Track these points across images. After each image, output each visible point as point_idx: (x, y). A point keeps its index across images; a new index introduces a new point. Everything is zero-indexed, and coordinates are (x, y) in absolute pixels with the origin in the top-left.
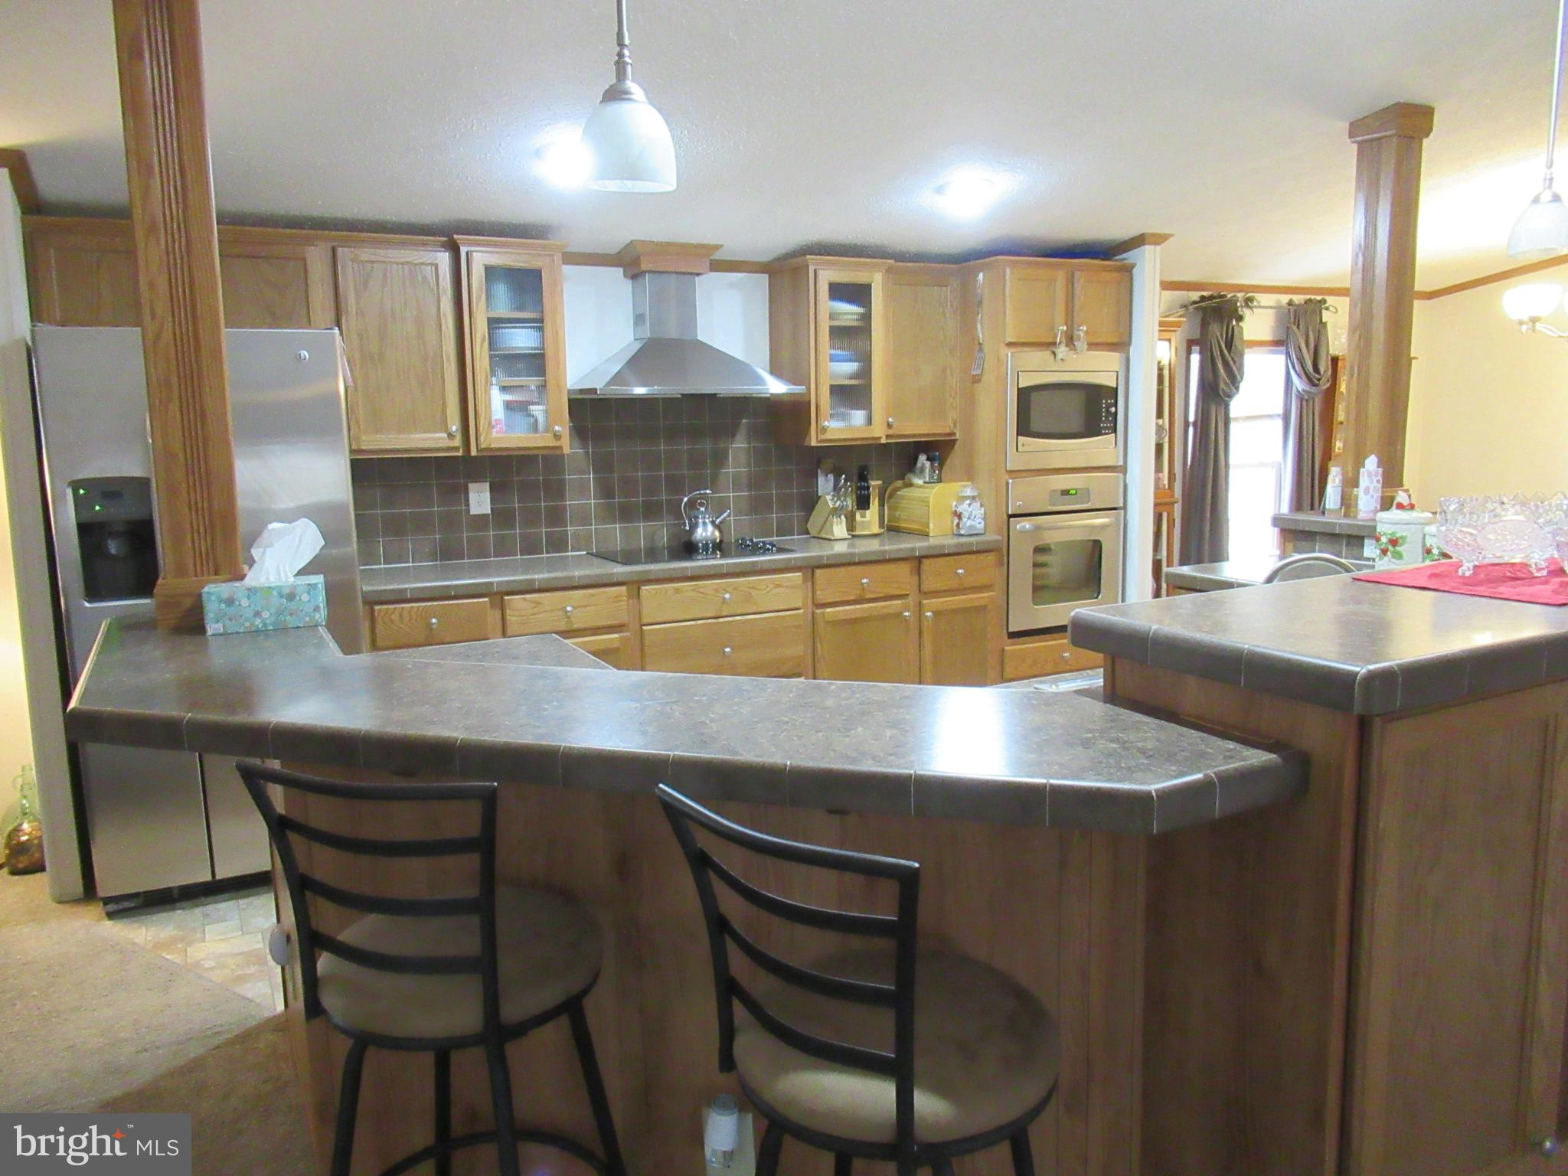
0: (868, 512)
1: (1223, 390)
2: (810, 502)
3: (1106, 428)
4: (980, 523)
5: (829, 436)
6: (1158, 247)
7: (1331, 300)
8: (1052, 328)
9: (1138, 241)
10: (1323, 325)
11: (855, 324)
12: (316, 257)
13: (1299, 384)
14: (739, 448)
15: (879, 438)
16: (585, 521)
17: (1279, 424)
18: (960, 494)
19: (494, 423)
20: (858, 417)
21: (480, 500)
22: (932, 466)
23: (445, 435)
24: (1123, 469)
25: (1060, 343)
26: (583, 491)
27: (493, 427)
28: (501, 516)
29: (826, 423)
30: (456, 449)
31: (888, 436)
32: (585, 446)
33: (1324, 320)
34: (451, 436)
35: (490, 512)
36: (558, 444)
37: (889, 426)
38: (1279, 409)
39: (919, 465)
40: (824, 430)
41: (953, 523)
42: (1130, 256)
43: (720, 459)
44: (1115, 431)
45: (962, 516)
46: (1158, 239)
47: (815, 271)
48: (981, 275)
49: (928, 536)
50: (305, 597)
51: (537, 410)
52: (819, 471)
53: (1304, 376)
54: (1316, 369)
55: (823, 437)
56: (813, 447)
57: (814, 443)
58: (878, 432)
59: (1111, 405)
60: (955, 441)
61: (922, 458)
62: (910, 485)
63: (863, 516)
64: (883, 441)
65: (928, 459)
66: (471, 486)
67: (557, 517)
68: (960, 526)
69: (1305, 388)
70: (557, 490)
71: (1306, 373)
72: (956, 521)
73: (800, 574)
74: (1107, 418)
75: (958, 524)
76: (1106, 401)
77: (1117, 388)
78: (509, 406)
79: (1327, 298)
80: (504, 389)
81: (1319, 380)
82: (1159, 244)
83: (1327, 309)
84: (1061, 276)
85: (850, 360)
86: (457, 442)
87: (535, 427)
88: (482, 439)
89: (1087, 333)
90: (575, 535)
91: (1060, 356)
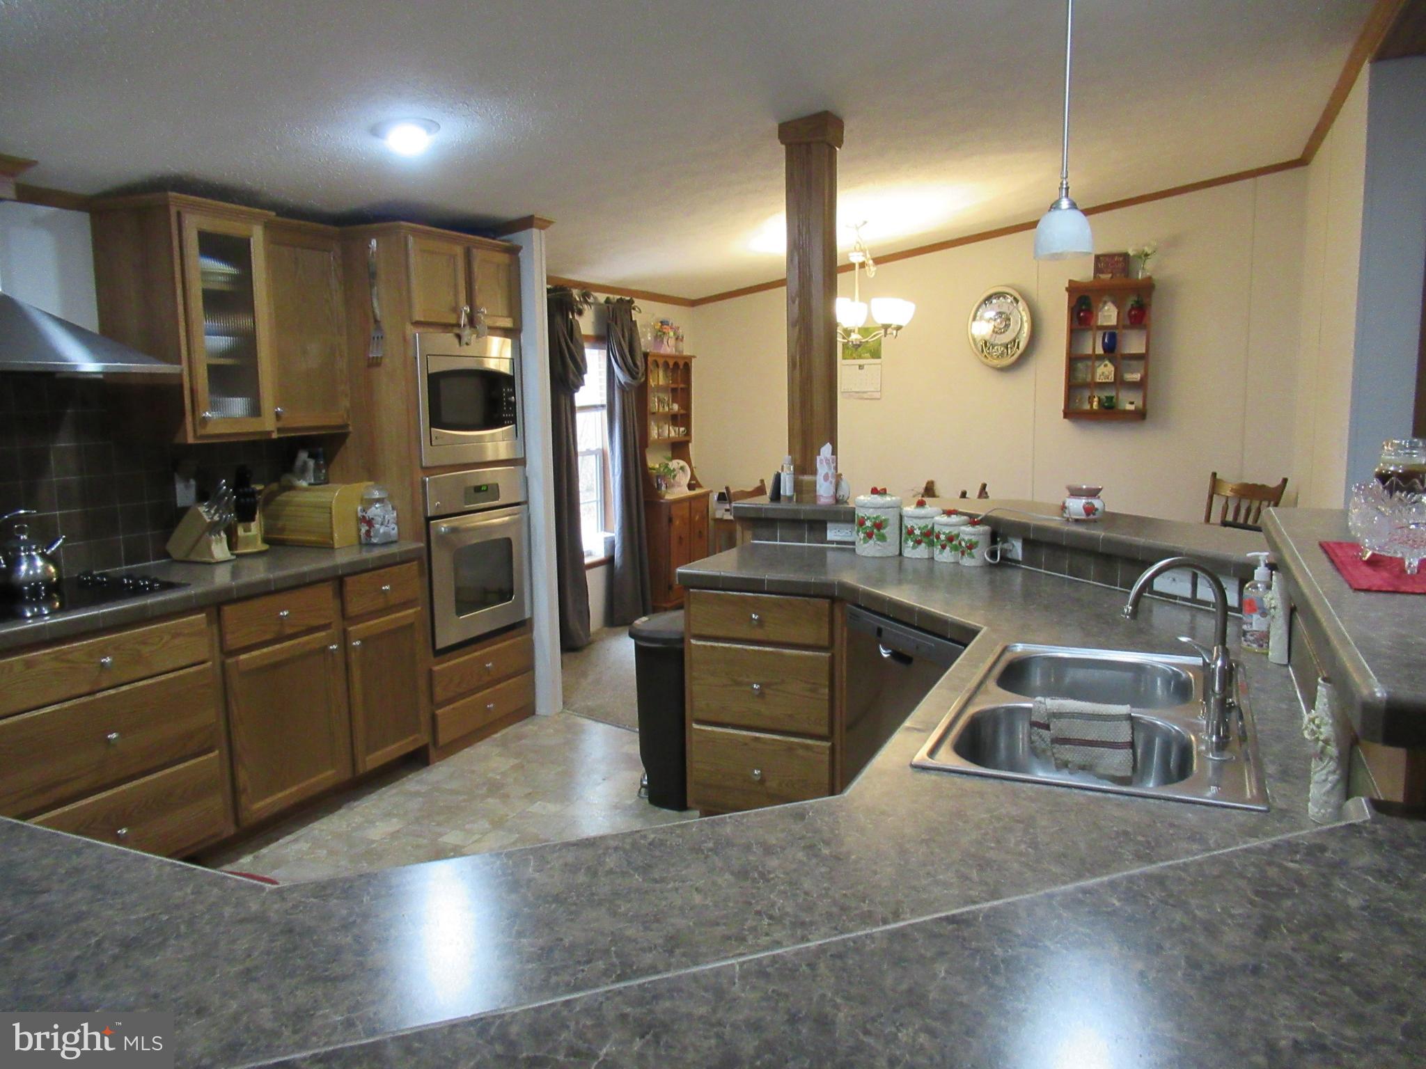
0: (254, 525)
1: (571, 382)
2: (172, 517)
3: (507, 419)
4: (393, 529)
5: (211, 430)
6: (543, 232)
7: (635, 301)
8: (456, 310)
9: (526, 223)
10: (635, 323)
11: (226, 288)
15: (269, 433)
17: (605, 414)
18: (366, 497)
20: (237, 406)
22: (316, 464)
24: (523, 463)
25: (464, 326)
29: (207, 414)
31: (279, 430)
33: (633, 319)
37: (278, 417)
38: (603, 400)
39: (299, 463)
40: (205, 421)
41: (359, 530)
42: (519, 237)
43: (34, 465)
44: (515, 422)
45: (374, 522)
46: (544, 224)
47: (179, 214)
48: (374, 243)
49: (332, 548)
52: (177, 477)
53: (624, 368)
54: (635, 364)
55: (201, 432)
56: (191, 445)
57: (190, 440)
58: (268, 424)
59: (510, 395)
60: (347, 434)
61: (303, 456)
62: (291, 488)
63: (247, 530)
64: (275, 436)
65: (310, 457)
68: (372, 534)
69: (629, 381)
71: (626, 366)
72: (364, 529)
73: (204, 615)
74: (508, 409)
75: (368, 532)
76: (506, 390)
77: (513, 377)
79: (634, 299)
81: (635, 372)
82: (544, 229)
83: (634, 309)
84: (459, 250)
85: (226, 334)
89: (487, 316)
91: (465, 340)
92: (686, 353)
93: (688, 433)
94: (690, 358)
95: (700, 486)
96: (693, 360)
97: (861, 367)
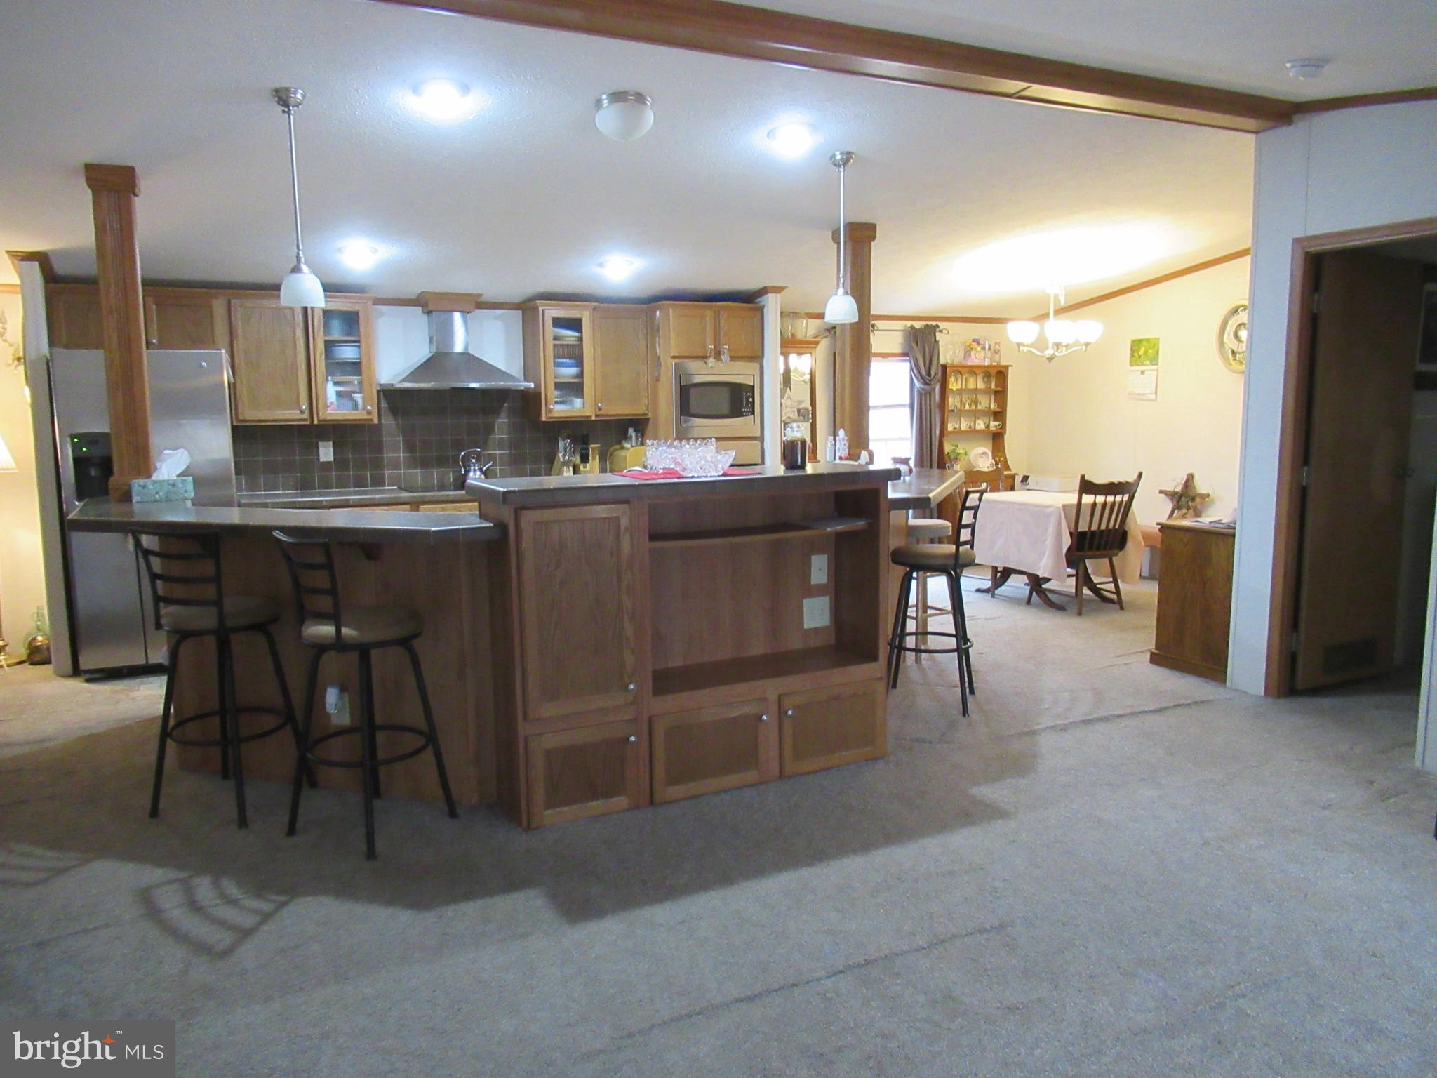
0: (588, 465)
3: (747, 412)
5: (554, 415)
6: (778, 295)
7: (942, 325)
8: (705, 347)
9: (764, 291)
10: (936, 342)
11: (575, 343)
12: (218, 306)
13: (917, 384)
14: (502, 423)
15: (591, 417)
16: (396, 466)
17: (907, 410)
19: (328, 404)
20: (578, 402)
21: (326, 453)
22: (636, 436)
23: (298, 412)
24: (761, 439)
25: (710, 357)
26: (396, 449)
27: (328, 407)
28: (340, 462)
29: (552, 407)
30: (306, 420)
31: (597, 415)
32: (396, 419)
33: (937, 339)
34: (302, 412)
35: (332, 460)
36: (370, 417)
37: (600, 409)
38: (907, 401)
39: (629, 435)
40: (551, 411)
42: (761, 301)
43: (489, 429)
44: (753, 413)
46: (778, 290)
47: (543, 311)
48: (658, 313)
51: (358, 397)
52: (560, 438)
53: (920, 377)
54: (929, 374)
55: (550, 415)
56: (546, 422)
57: (544, 419)
58: (590, 412)
59: (750, 397)
60: (648, 419)
61: (631, 431)
62: (623, 448)
63: (585, 467)
64: (593, 418)
65: (635, 431)
66: (320, 443)
67: (378, 464)
69: (922, 387)
70: (378, 447)
71: (921, 376)
74: (747, 405)
76: (746, 394)
77: (754, 386)
78: (339, 394)
79: (939, 323)
80: (336, 384)
81: (930, 381)
82: (779, 293)
83: (941, 331)
84: (709, 315)
85: (573, 367)
86: (306, 416)
87: (355, 407)
88: (320, 414)
89: (729, 350)
90: (390, 477)
91: (710, 365)
92: (1003, 363)
93: (1003, 427)
94: (1007, 367)
95: (1010, 470)
96: (1010, 368)
97: (1143, 372)
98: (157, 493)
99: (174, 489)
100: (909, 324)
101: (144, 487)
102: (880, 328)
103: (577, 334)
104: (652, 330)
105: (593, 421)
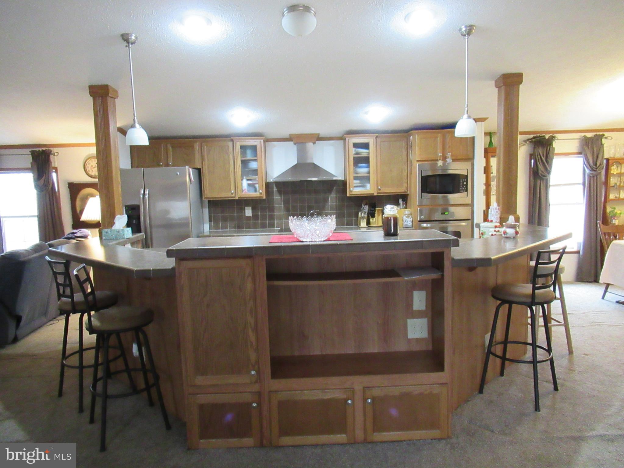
0: (374, 219)
1: (541, 174)
3: (464, 190)
5: (353, 193)
6: (483, 123)
7: (607, 134)
8: (436, 155)
10: (602, 145)
11: (365, 155)
12: (197, 146)
13: (587, 170)
14: (332, 198)
15: (374, 194)
16: (280, 219)
17: (581, 187)
18: (405, 213)
19: (243, 190)
21: (248, 212)
22: (403, 203)
23: (230, 193)
24: (472, 205)
25: (439, 160)
26: (280, 210)
28: (255, 217)
29: (352, 189)
30: (234, 197)
31: (378, 193)
33: (603, 143)
35: (252, 215)
36: (261, 196)
37: (380, 190)
38: (581, 181)
39: (399, 203)
40: (351, 191)
43: (326, 200)
44: (467, 191)
47: (348, 140)
48: (412, 137)
50: (121, 232)
51: (257, 186)
53: (589, 167)
54: (596, 165)
55: (351, 193)
57: (348, 195)
58: (373, 192)
59: (465, 181)
60: (408, 194)
63: (373, 220)
64: (375, 194)
65: (403, 201)
66: (246, 208)
67: (272, 217)
69: (591, 173)
70: (272, 209)
71: (591, 167)
74: (463, 187)
76: (462, 180)
77: (467, 176)
78: (249, 185)
79: (605, 133)
80: (248, 180)
81: (597, 169)
82: (484, 121)
83: (606, 138)
84: (440, 136)
85: (366, 168)
86: (234, 195)
87: (256, 191)
88: (239, 194)
89: (452, 156)
90: (277, 223)
91: (439, 164)
98: (112, 235)
99: (118, 234)
100: (583, 134)
101: (107, 232)
102: (559, 139)
103: (367, 151)
104: (409, 147)
105: (375, 196)
